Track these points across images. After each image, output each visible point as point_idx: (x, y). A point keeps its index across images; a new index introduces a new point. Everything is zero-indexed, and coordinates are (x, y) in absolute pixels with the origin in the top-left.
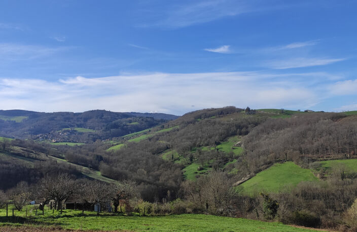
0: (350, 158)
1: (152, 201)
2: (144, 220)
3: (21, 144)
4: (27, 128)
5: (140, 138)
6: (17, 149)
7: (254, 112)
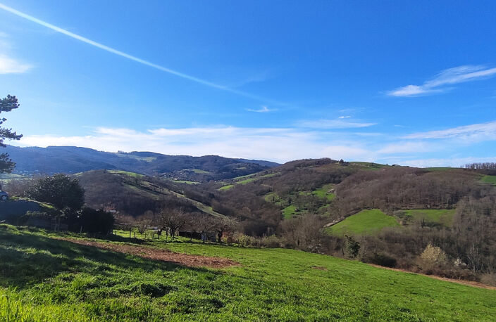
0: (430, 209)
1: (251, 235)
2: (241, 250)
3: (150, 180)
4: (155, 167)
5: (246, 181)
6: (147, 184)
7: (347, 164)
